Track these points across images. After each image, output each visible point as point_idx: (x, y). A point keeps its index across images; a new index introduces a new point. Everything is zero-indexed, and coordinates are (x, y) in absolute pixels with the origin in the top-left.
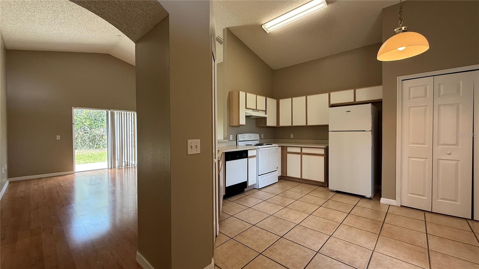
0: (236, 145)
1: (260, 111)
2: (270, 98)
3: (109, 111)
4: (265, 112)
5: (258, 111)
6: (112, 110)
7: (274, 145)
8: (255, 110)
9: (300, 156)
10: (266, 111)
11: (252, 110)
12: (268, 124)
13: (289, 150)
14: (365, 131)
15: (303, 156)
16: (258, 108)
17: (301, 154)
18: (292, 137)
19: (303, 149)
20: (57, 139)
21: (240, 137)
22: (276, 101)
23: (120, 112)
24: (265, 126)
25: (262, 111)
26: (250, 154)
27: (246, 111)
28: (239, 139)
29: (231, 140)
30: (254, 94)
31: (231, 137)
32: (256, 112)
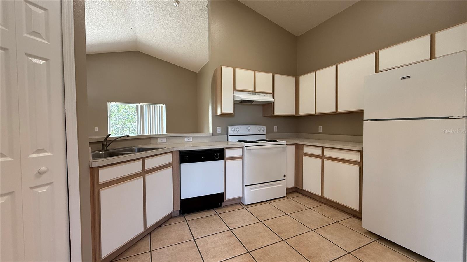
0: (226, 140)
1: (264, 94)
2: (283, 75)
3: (139, 105)
4: (272, 95)
5: (259, 93)
6: (142, 104)
7: (279, 142)
8: (253, 92)
9: (320, 161)
10: (273, 93)
11: (247, 93)
12: (277, 112)
13: (306, 150)
14: (448, 118)
15: (326, 162)
16: (257, 90)
17: (322, 157)
18: (320, 131)
19: (325, 150)
20: (96, 130)
21: (231, 130)
22: (294, 78)
23: (149, 105)
24: (273, 115)
25: (265, 94)
26: (228, 154)
27: (235, 94)
28: (230, 133)
29: (219, 133)
30: (250, 70)
31: (219, 130)
32: (256, 95)
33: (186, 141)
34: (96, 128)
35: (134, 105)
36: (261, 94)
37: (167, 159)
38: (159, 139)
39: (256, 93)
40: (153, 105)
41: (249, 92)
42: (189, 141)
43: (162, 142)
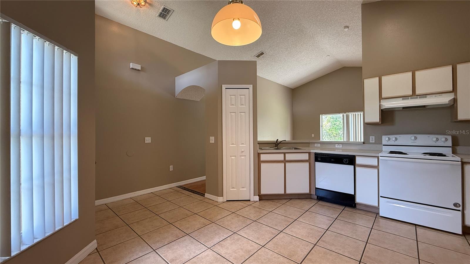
1: (433, 96)
3: (345, 114)
4: (452, 94)
6: (347, 113)
8: (411, 96)
16: (418, 93)
21: (385, 139)
23: (354, 114)
24: (456, 121)
25: (437, 95)
27: (382, 103)
28: (384, 142)
29: (372, 142)
30: (406, 72)
31: (372, 139)
32: (417, 98)
33: (336, 147)
34: (312, 135)
35: (341, 115)
36: (427, 96)
37: (306, 157)
38: (315, 144)
39: (418, 97)
40: (358, 113)
41: (404, 97)
42: (339, 147)
43: (317, 146)
